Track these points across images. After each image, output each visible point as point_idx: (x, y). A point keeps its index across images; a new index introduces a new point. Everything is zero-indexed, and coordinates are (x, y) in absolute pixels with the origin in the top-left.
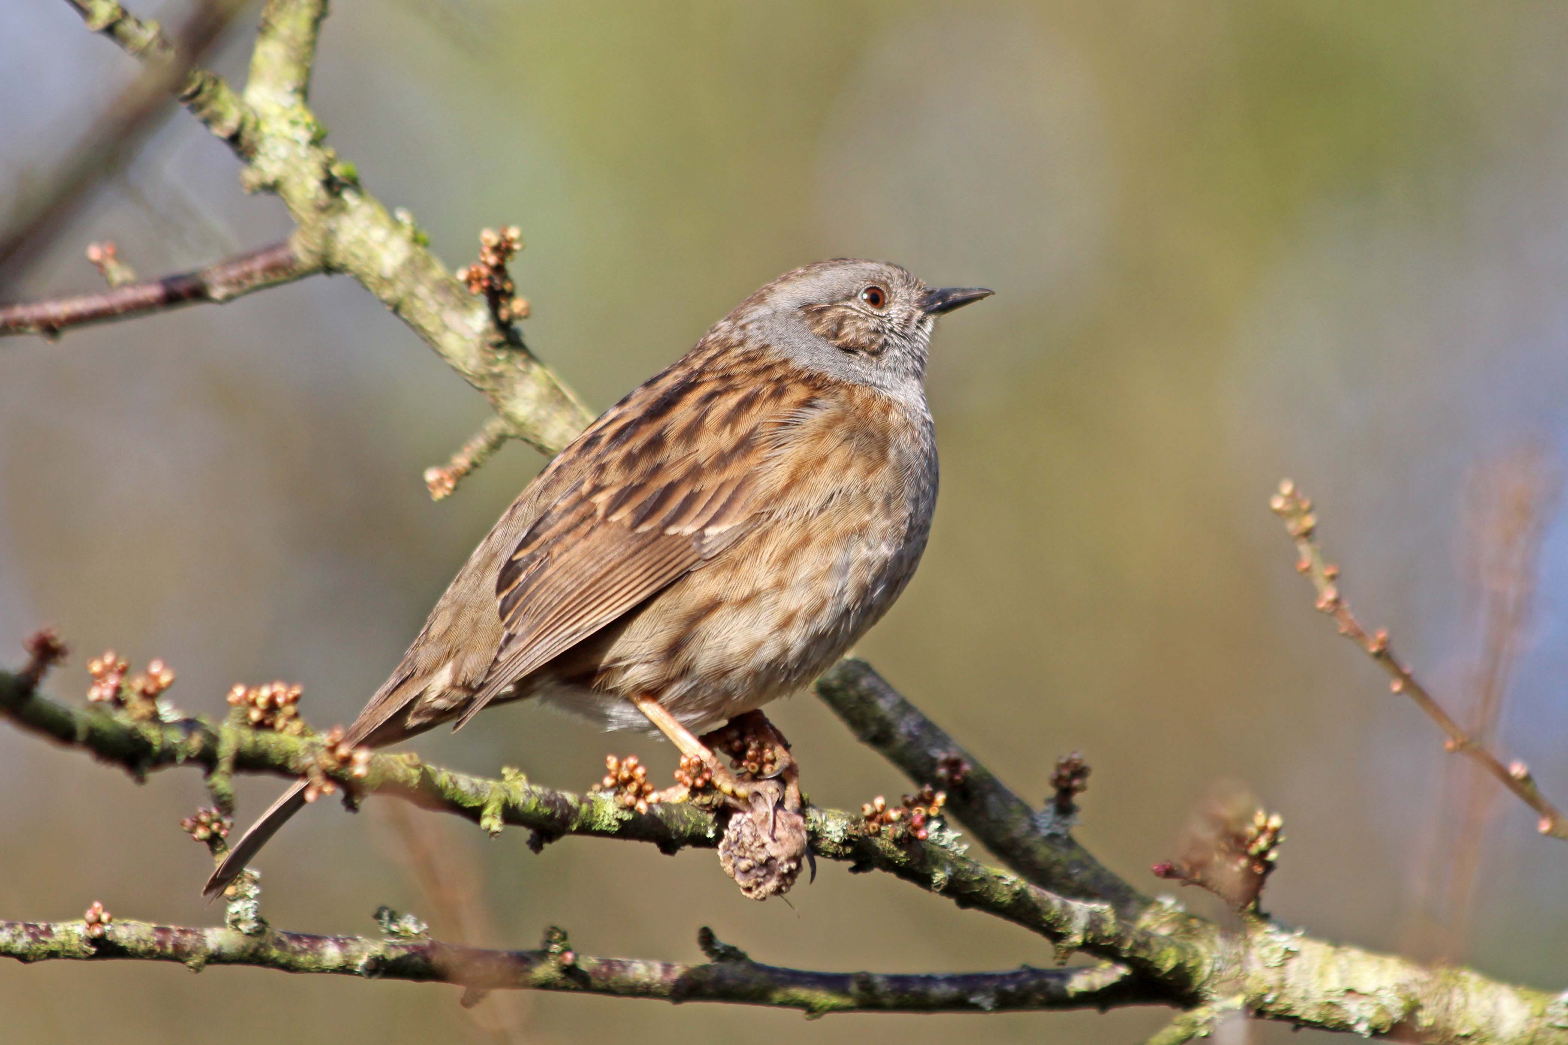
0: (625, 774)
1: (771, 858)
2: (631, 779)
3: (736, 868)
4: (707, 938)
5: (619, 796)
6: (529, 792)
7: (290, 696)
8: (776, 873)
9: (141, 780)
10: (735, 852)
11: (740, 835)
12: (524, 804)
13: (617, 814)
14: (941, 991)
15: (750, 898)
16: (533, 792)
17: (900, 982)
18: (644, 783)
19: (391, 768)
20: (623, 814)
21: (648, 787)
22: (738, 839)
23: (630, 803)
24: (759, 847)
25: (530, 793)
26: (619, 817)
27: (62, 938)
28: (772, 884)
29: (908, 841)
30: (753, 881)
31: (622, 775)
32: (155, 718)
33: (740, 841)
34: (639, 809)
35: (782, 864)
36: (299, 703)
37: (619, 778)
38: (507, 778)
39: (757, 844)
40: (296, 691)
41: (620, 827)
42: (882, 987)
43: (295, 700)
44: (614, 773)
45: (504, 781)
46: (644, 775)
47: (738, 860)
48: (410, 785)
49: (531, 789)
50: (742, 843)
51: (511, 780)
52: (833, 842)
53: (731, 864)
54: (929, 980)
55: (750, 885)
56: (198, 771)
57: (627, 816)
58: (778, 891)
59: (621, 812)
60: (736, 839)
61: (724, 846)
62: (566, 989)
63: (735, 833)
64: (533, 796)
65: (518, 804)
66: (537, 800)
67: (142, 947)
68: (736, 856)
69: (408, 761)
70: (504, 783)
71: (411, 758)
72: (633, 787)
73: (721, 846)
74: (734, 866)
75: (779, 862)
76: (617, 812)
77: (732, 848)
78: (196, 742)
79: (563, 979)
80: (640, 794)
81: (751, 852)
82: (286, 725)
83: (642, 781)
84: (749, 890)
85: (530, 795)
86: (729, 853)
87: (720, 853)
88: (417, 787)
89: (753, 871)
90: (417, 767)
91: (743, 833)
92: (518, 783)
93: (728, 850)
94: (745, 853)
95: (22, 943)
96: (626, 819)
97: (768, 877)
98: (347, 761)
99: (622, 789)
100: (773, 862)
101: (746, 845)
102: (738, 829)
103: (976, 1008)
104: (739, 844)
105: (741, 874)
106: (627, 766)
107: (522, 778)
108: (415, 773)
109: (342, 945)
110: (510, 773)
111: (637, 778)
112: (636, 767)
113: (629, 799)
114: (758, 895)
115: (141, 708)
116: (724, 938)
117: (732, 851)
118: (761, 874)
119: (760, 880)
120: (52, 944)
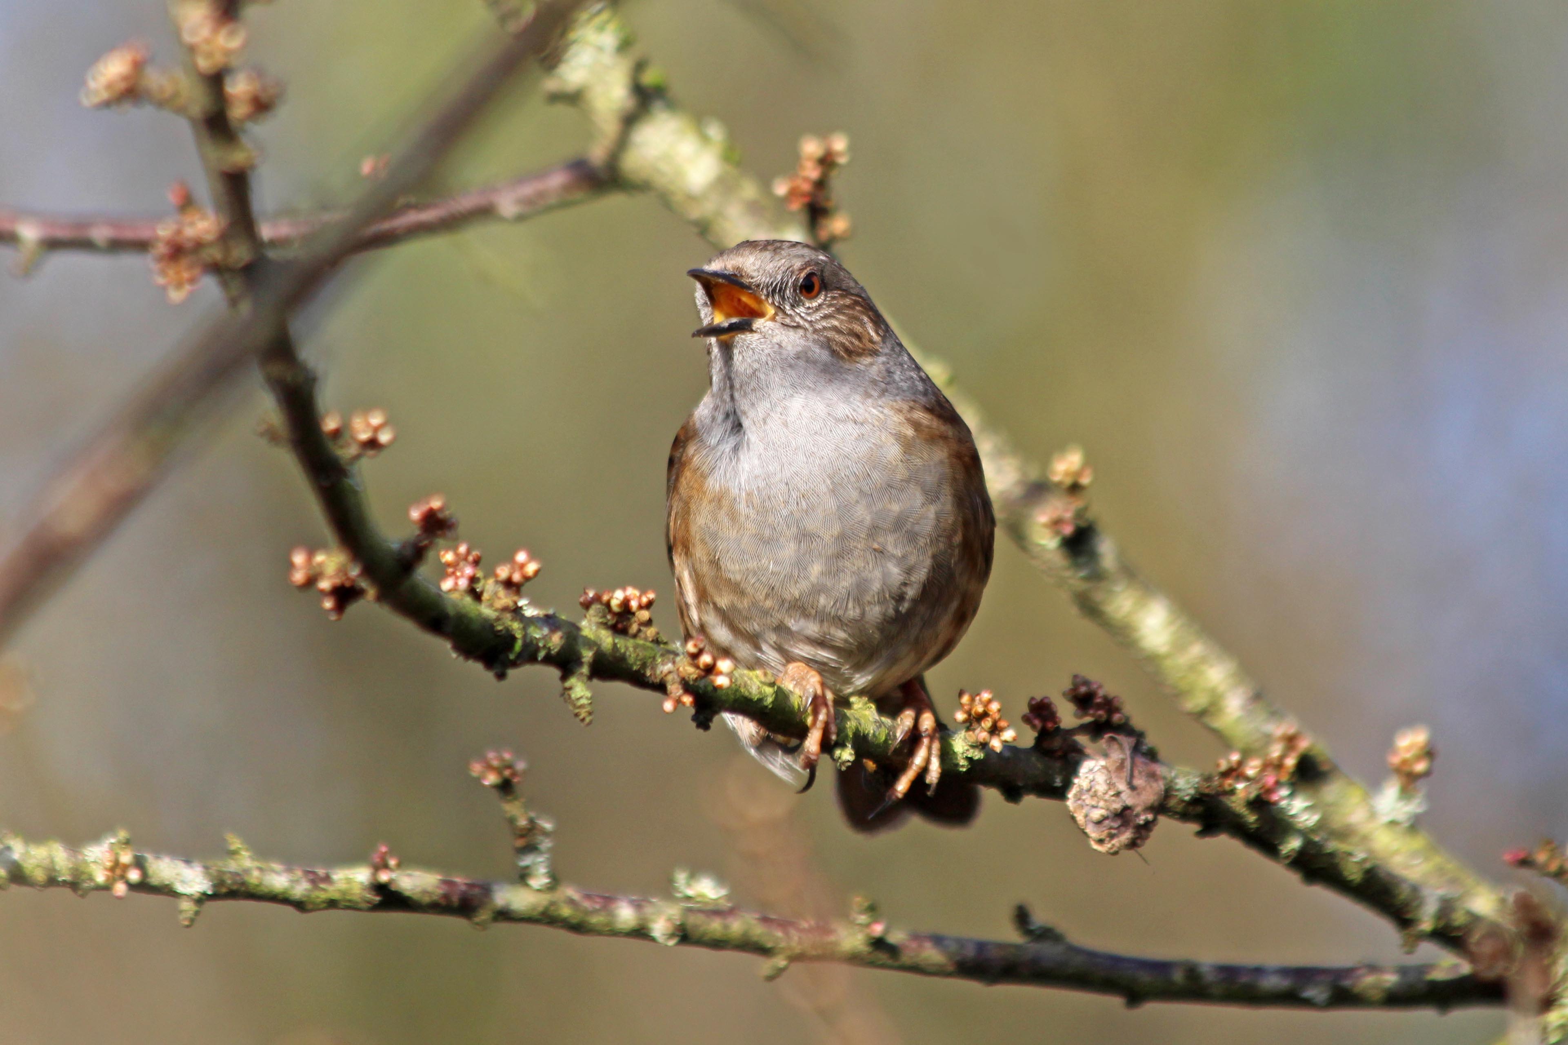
0: (980, 709)
1: (1126, 808)
2: (985, 715)
3: (1088, 818)
4: (1022, 917)
5: (971, 733)
6: (878, 722)
7: (644, 600)
8: (1131, 824)
9: (501, 676)
10: (1088, 802)
11: (1093, 783)
12: (874, 735)
13: (968, 753)
14: (1271, 983)
15: (1100, 852)
16: (883, 723)
17: (1229, 972)
18: (1000, 719)
19: (746, 685)
20: (974, 752)
21: (1002, 724)
22: (1091, 788)
23: (984, 739)
24: (1113, 796)
25: (880, 724)
26: (969, 756)
27: (342, 886)
28: (1127, 836)
29: (1260, 804)
30: (1106, 832)
31: (976, 710)
32: (517, 611)
33: (1093, 790)
34: (993, 746)
35: (1137, 816)
36: (653, 608)
37: (973, 712)
38: (855, 706)
39: (1112, 793)
40: (651, 596)
41: (969, 767)
42: (1209, 977)
43: (649, 605)
44: (966, 708)
45: (853, 709)
46: (999, 711)
47: (1090, 809)
48: (765, 704)
49: (880, 720)
50: (1095, 792)
51: (860, 708)
52: (1183, 801)
53: (1083, 814)
54: (1258, 971)
55: (1103, 837)
56: (554, 673)
57: (978, 755)
58: (1133, 844)
59: (971, 751)
60: (1089, 787)
61: (1075, 795)
62: (872, 964)
63: (1087, 781)
64: (883, 726)
65: (868, 734)
66: (887, 731)
67: (426, 899)
68: (1087, 805)
69: (763, 679)
70: (852, 711)
71: (765, 674)
72: (987, 723)
73: (1071, 795)
74: (1086, 816)
75: (1135, 813)
76: (967, 750)
77: (1084, 797)
78: (556, 641)
79: (870, 953)
80: (995, 730)
81: (1106, 801)
82: (639, 631)
83: (997, 716)
84: (1101, 841)
85: (880, 726)
86: (1079, 802)
87: (1070, 803)
88: (770, 706)
89: (1107, 822)
90: (772, 685)
91: (1097, 780)
92: (867, 713)
93: (1079, 799)
94: (1098, 802)
95: (301, 889)
96: (976, 758)
97: (1123, 829)
98: (710, 669)
99: (975, 725)
100: (1128, 812)
101: (1100, 794)
102: (1091, 777)
103: (1307, 1003)
104: (1091, 793)
105: (1094, 824)
106: (980, 700)
107: (871, 708)
108: (769, 690)
109: (638, 906)
110: (859, 702)
111: (991, 713)
112: (990, 701)
113: (983, 735)
114: (1111, 848)
115: (505, 599)
116: (1040, 917)
117: (1084, 800)
118: (1115, 825)
119: (1113, 832)
120: (331, 892)
